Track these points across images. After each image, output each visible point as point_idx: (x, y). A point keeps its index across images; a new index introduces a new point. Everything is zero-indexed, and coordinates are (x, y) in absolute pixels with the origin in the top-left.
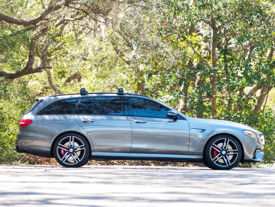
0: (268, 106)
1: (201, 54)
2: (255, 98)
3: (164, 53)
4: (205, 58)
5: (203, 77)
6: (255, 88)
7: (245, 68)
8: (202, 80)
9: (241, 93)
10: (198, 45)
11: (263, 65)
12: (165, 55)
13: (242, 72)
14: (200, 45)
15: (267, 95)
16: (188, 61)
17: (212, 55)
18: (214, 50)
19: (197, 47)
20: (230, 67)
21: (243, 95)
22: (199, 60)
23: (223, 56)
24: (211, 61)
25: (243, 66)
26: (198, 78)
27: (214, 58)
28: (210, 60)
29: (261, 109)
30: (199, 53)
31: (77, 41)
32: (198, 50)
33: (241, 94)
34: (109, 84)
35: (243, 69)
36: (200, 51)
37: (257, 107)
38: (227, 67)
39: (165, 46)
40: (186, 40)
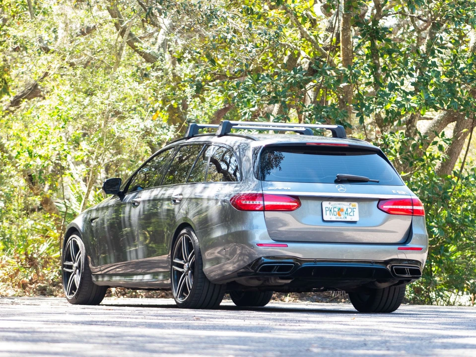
0: (471, 162)
1: (316, 39)
2: (442, 143)
3: (228, 33)
4: (326, 49)
5: (321, 92)
6: (441, 120)
7: (418, 71)
8: (318, 100)
9: (410, 131)
10: (310, 20)
11: (462, 66)
12: (229, 36)
13: (414, 80)
14: (315, 20)
15: (468, 137)
16: (286, 55)
17: (342, 43)
18: (346, 30)
19: (308, 25)
20: (384, 69)
21: (415, 134)
22: (312, 53)
23: (368, 44)
24: (339, 56)
25: (414, 67)
26: (310, 93)
27: (348, 49)
28: (338, 53)
29: (454, 169)
30: (312, 37)
31: (30, 9)
32: (309, 30)
33: (410, 133)
34: (103, 107)
35: (414, 74)
36: (315, 33)
37: (447, 165)
38: (378, 69)
39: (231, 15)
40: (282, 6)
